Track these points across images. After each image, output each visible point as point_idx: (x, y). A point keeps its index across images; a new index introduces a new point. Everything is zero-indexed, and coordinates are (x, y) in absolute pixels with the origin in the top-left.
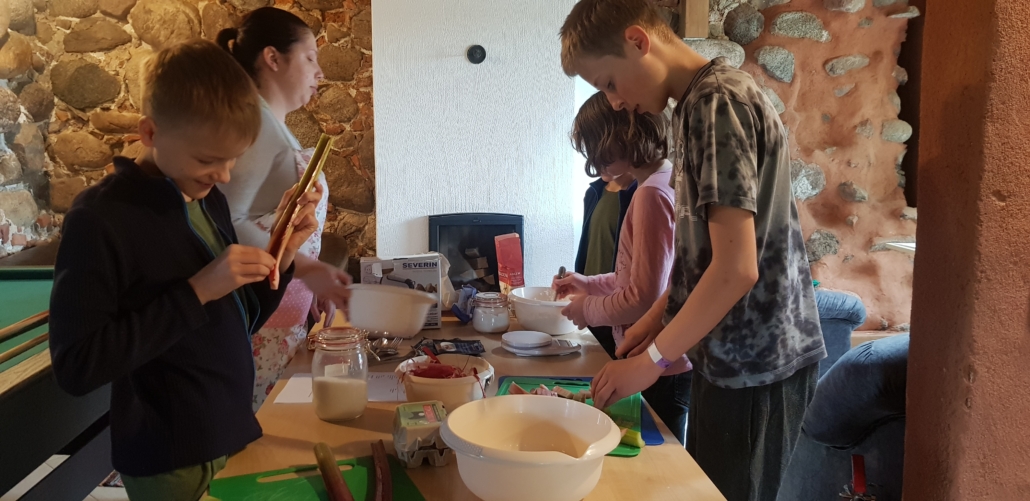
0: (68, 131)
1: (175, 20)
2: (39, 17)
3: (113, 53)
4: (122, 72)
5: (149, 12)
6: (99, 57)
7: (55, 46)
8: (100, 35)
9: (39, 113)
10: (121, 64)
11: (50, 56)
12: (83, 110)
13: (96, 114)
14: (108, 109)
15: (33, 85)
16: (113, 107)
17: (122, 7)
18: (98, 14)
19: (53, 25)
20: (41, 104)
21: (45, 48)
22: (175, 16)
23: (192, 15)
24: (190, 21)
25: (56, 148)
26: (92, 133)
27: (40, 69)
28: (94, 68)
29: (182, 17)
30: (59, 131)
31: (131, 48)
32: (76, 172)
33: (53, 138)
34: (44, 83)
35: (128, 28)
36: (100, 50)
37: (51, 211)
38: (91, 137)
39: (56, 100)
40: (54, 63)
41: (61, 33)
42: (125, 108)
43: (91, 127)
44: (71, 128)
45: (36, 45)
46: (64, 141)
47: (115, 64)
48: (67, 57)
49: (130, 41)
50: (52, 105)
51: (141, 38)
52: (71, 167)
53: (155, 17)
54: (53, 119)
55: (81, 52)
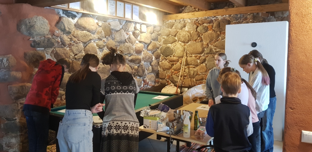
0: (163, 61)
1: (185, 36)
2: (159, 37)
3: (173, 44)
4: (174, 48)
5: (180, 34)
6: (170, 45)
7: (161, 43)
8: (170, 40)
9: (157, 57)
10: (174, 46)
11: (160, 45)
12: (166, 57)
13: (169, 58)
14: (171, 57)
15: (156, 52)
16: (172, 56)
17: (175, 34)
18: (170, 35)
19: (161, 38)
20: (158, 56)
21: (159, 43)
22: (185, 35)
23: (189, 35)
24: (189, 36)
25: (161, 65)
26: (168, 62)
27: (158, 48)
28: (168, 48)
29: (187, 35)
30: (162, 61)
31: (176, 42)
32: (164, 70)
33: (160, 63)
34: (159, 51)
35: (176, 38)
36: (170, 43)
37: (159, 79)
38: (167, 63)
39: (161, 55)
40: (161, 46)
41: (163, 40)
42: (174, 56)
43: (168, 60)
44: (164, 61)
45: (158, 43)
46: (162, 63)
47: (173, 46)
48: (164, 45)
49: (176, 41)
50: (160, 56)
51: (178, 41)
52: (163, 69)
53: (181, 35)
54: (160, 59)
55: (166, 44)
